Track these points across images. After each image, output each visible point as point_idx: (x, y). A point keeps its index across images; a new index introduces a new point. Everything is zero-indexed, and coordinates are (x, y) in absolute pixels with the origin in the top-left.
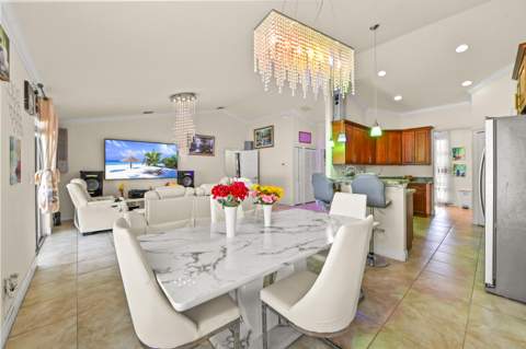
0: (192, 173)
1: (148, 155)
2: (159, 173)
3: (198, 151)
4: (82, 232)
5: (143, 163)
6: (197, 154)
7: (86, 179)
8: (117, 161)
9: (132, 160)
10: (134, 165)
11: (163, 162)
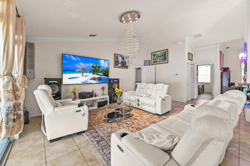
0: (118, 80)
1: (93, 67)
2: (100, 79)
3: (120, 65)
4: (49, 139)
5: (90, 72)
6: (119, 67)
7: (49, 84)
8: (73, 71)
9: (84, 71)
10: (85, 74)
11: (101, 72)
